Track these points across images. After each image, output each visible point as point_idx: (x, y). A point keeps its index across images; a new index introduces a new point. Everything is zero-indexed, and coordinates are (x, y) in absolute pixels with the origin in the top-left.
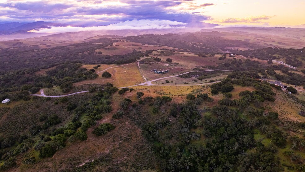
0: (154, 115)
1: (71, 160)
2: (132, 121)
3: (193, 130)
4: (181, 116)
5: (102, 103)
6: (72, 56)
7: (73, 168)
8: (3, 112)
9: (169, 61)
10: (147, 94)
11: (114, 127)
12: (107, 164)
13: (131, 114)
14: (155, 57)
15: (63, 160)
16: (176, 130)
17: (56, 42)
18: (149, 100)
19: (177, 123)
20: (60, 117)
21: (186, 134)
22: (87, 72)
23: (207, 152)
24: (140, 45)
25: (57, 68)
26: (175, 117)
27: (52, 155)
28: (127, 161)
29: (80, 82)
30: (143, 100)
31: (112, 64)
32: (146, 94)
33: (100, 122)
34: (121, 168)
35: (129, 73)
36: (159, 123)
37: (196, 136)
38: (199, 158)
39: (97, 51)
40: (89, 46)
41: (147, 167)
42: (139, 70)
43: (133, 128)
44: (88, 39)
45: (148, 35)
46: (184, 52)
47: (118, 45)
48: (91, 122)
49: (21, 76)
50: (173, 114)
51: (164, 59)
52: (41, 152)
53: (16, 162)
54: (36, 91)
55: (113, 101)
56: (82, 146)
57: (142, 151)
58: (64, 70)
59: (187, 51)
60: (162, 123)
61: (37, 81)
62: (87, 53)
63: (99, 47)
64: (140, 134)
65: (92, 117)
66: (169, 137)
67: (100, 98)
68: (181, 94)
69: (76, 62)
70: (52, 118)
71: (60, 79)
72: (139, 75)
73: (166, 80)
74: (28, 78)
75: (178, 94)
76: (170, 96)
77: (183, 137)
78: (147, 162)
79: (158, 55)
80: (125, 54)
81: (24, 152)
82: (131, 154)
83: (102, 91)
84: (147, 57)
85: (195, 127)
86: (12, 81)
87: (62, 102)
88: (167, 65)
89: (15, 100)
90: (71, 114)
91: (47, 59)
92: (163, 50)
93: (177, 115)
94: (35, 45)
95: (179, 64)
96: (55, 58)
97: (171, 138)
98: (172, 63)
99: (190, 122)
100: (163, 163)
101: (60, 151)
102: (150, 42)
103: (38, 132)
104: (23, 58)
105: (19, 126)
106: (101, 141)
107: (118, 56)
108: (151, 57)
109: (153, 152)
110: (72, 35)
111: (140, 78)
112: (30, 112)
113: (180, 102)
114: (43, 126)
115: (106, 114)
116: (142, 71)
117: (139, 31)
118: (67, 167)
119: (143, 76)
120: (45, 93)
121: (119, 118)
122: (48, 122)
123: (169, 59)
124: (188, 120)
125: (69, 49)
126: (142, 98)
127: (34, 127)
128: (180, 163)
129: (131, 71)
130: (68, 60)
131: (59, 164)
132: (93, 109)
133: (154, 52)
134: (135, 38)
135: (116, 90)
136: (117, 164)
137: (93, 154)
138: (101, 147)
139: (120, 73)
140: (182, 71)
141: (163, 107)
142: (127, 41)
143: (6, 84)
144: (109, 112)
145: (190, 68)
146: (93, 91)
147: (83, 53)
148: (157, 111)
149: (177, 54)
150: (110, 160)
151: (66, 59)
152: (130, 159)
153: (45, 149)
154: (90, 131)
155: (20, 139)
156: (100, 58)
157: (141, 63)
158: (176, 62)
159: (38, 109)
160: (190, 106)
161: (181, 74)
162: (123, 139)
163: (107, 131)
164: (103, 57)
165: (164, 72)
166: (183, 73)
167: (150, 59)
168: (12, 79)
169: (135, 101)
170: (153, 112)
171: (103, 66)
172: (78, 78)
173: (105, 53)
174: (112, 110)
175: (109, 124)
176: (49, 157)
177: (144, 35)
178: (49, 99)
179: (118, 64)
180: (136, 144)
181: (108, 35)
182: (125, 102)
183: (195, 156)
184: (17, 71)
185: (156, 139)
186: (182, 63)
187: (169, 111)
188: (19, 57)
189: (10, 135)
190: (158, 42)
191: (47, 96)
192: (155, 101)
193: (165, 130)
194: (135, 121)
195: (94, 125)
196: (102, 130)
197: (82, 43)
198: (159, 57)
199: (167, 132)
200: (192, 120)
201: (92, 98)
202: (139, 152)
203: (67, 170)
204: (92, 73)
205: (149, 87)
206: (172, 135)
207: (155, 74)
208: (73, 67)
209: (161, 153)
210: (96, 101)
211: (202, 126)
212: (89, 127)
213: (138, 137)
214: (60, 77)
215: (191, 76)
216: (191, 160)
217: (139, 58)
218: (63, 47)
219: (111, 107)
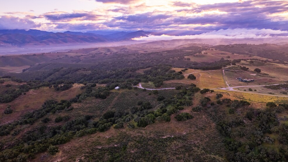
0: (229, 115)
1: (157, 132)
2: (209, 116)
3: (267, 134)
4: (257, 120)
5: (185, 98)
6: (164, 60)
7: (158, 138)
8: (115, 95)
9: (258, 71)
10: (227, 96)
11: (192, 117)
12: (183, 142)
13: (209, 110)
14: (242, 66)
15: (152, 131)
16: (249, 131)
17: (151, 48)
18: (227, 101)
19: (251, 125)
20: (152, 104)
21: (258, 136)
22: (176, 73)
23: (279, 156)
24: (229, 54)
25: (152, 68)
26: (251, 120)
27: (145, 126)
28: (199, 144)
29: (169, 81)
30: (221, 100)
31: (198, 69)
32: (225, 96)
33: (181, 111)
34: (194, 148)
35: (213, 78)
36: (233, 122)
37: (269, 139)
38: (268, 159)
39: (186, 57)
40: (179, 53)
41: (215, 153)
42: (223, 76)
43: (208, 122)
44: (179, 47)
45: (239, 45)
46: (280, 63)
47: (207, 53)
48: (175, 110)
49: (126, 72)
50: (249, 117)
51: (252, 68)
52: (138, 123)
53: (124, 125)
54: (136, 84)
55: (194, 98)
56: (166, 125)
57: (214, 141)
58: (157, 70)
59: (284, 63)
60: (236, 122)
61: (137, 77)
62: (177, 59)
63: (189, 54)
64: (214, 127)
65: (176, 107)
66: (240, 135)
67: (184, 94)
68: (262, 101)
69: (167, 65)
70: (146, 104)
71: (154, 77)
72: (223, 80)
73: (250, 88)
74: (130, 75)
75: (258, 101)
76: (249, 101)
77: (255, 138)
78: (216, 150)
79: (246, 65)
80: (212, 62)
81: (128, 121)
82: (203, 140)
83: (186, 89)
84: (233, 66)
85: (270, 133)
86: (120, 76)
87: (154, 94)
88: (255, 75)
89: (123, 88)
90: (160, 103)
91: (144, 62)
92: (253, 60)
93: (252, 119)
94: (136, 50)
95: (268, 75)
96: (150, 61)
97: (243, 136)
98: (261, 74)
99: (265, 127)
100: (231, 154)
101: (150, 125)
102: (241, 52)
103: (136, 112)
104: (127, 60)
105: (124, 106)
106: (180, 125)
107: (205, 63)
108: (238, 66)
109: (223, 144)
110: (165, 43)
111: (223, 84)
112: (131, 97)
113: (258, 108)
114: (140, 109)
115: (187, 107)
116: (226, 78)
117: (231, 41)
118: (154, 136)
119: (226, 82)
120: (142, 86)
121: (197, 111)
122: (143, 106)
123: (258, 69)
124: (263, 125)
125: (162, 55)
126: (221, 99)
127: (133, 108)
128: (247, 157)
129: (215, 76)
130: (160, 63)
131: (149, 133)
132: (177, 101)
133: (242, 62)
134: (225, 47)
135: (198, 90)
136: (191, 144)
137: (173, 132)
138: (180, 129)
139: (204, 77)
140: (270, 82)
141: (240, 109)
142: (216, 50)
143: (117, 77)
144: (190, 105)
145: (282, 80)
146: (178, 88)
147: (173, 58)
148: (233, 111)
149: (269, 65)
150: (185, 140)
151: (159, 62)
152: (201, 144)
153: (141, 121)
154: (173, 116)
155: (125, 114)
156: (188, 64)
157: (227, 71)
158: (266, 73)
159: (137, 97)
160: (268, 113)
161: (268, 85)
162: (199, 128)
163: (186, 119)
164: (190, 63)
165: (249, 81)
166: (272, 84)
167: (236, 67)
168: (120, 74)
169: (213, 100)
170: (229, 112)
171: (189, 70)
172: (167, 77)
173: (193, 59)
174: (192, 104)
175: (188, 114)
176: (143, 127)
177: (235, 44)
178: (145, 90)
179: (204, 69)
180: (209, 135)
181: (198, 43)
182: (204, 100)
183: (264, 156)
184: (123, 69)
185: (227, 135)
186: (272, 74)
187: (245, 113)
188: (124, 59)
189: (119, 110)
190: (250, 52)
191: (143, 88)
192: (233, 103)
193: (238, 128)
194: (211, 117)
195: (176, 112)
196: (183, 117)
197: (173, 50)
198: (247, 67)
199: (240, 130)
200: (267, 125)
201: (178, 94)
202: (210, 141)
203: (154, 138)
204: (179, 75)
205: (230, 91)
206: (244, 134)
207: (239, 81)
208: (165, 69)
209: (230, 146)
210: (180, 96)
211: (277, 132)
212: (173, 114)
213: (212, 129)
214: (153, 76)
215: (281, 88)
216: (259, 158)
217: (225, 66)
218: (158, 53)
219: (192, 102)
